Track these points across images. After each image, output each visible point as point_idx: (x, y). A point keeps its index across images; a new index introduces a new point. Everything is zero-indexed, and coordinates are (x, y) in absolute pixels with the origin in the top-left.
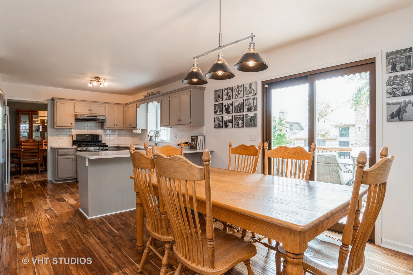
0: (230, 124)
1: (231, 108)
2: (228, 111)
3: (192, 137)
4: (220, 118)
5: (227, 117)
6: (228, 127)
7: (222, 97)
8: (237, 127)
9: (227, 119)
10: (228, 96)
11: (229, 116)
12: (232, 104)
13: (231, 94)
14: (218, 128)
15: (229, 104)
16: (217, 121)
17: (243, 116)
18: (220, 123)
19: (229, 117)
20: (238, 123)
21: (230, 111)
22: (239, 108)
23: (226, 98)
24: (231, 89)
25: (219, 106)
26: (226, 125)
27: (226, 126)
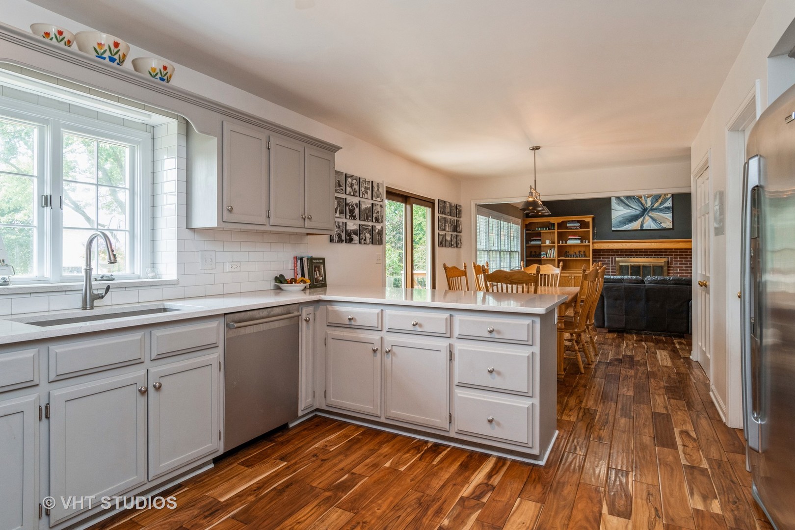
0: (356, 238)
1: (357, 210)
2: (353, 217)
3: (314, 261)
4: (341, 224)
5: (352, 225)
6: (353, 242)
7: (344, 187)
8: (364, 243)
9: (352, 229)
10: (352, 188)
11: (354, 224)
12: (359, 205)
13: (356, 187)
14: (339, 242)
15: (354, 203)
16: (337, 229)
17: (371, 228)
18: (342, 233)
19: (354, 226)
20: (365, 237)
21: (355, 215)
22: (367, 214)
23: (350, 192)
24: (356, 180)
25: (340, 202)
26: (350, 238)
27: (351, 240)
